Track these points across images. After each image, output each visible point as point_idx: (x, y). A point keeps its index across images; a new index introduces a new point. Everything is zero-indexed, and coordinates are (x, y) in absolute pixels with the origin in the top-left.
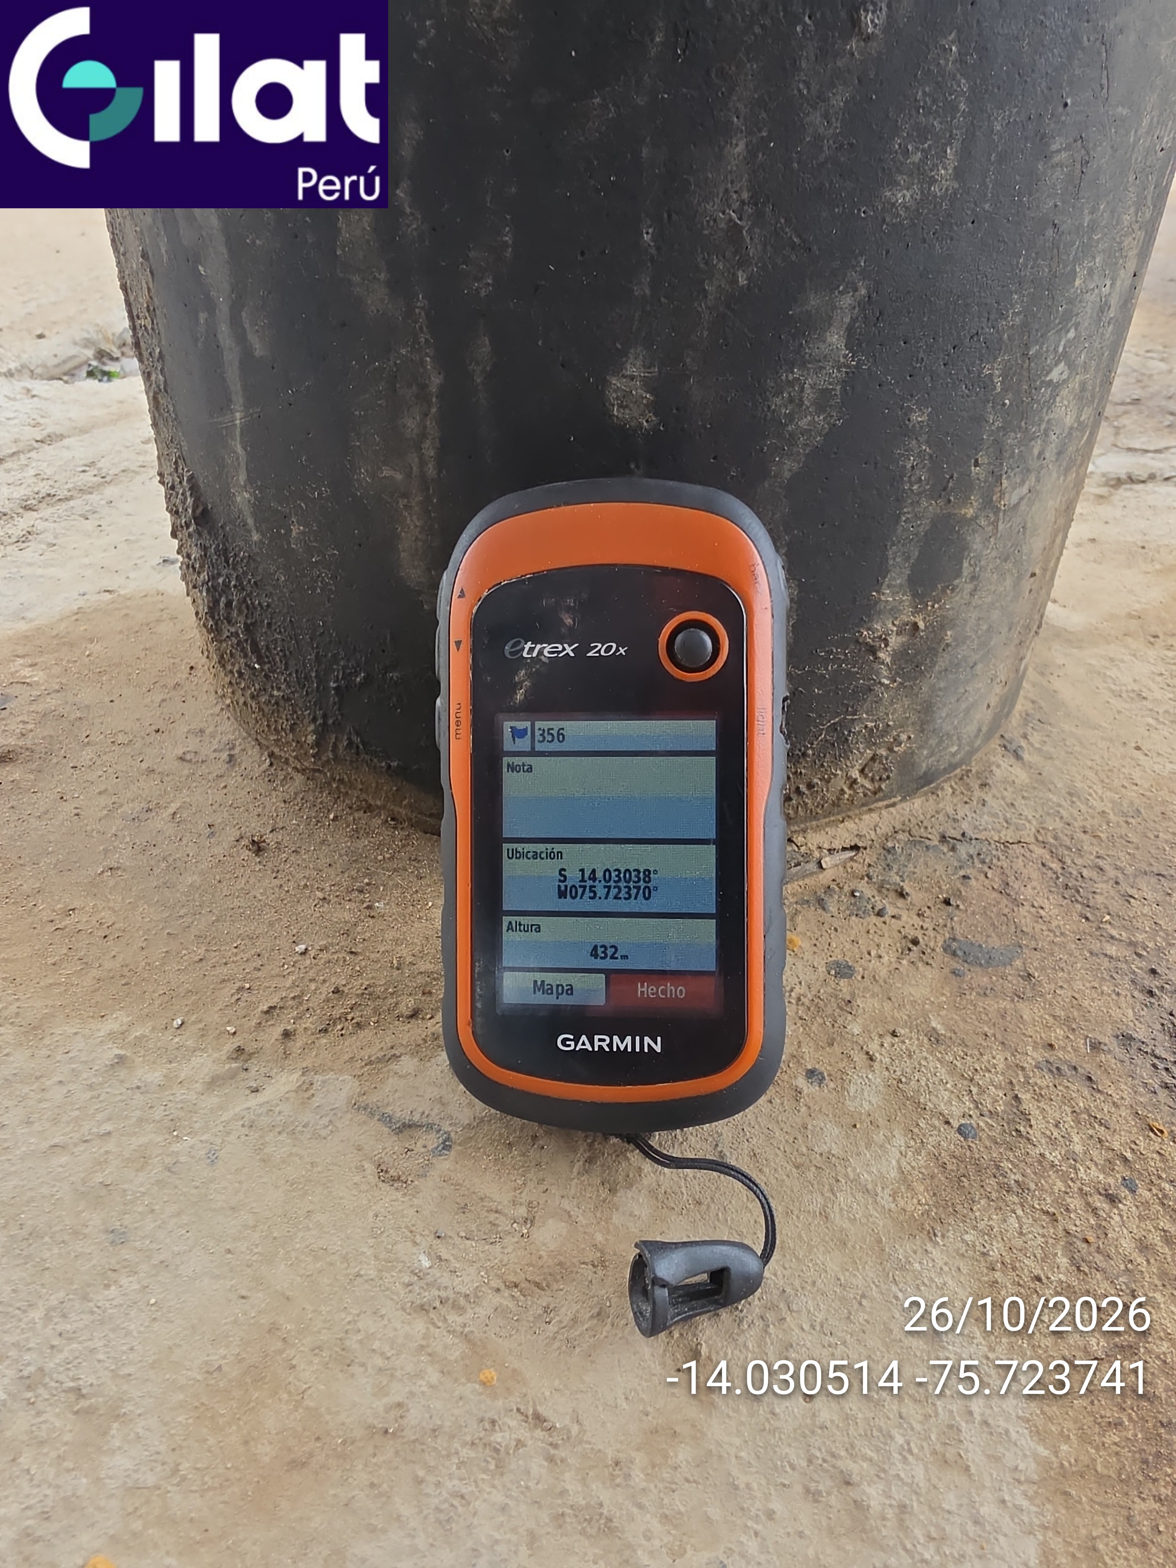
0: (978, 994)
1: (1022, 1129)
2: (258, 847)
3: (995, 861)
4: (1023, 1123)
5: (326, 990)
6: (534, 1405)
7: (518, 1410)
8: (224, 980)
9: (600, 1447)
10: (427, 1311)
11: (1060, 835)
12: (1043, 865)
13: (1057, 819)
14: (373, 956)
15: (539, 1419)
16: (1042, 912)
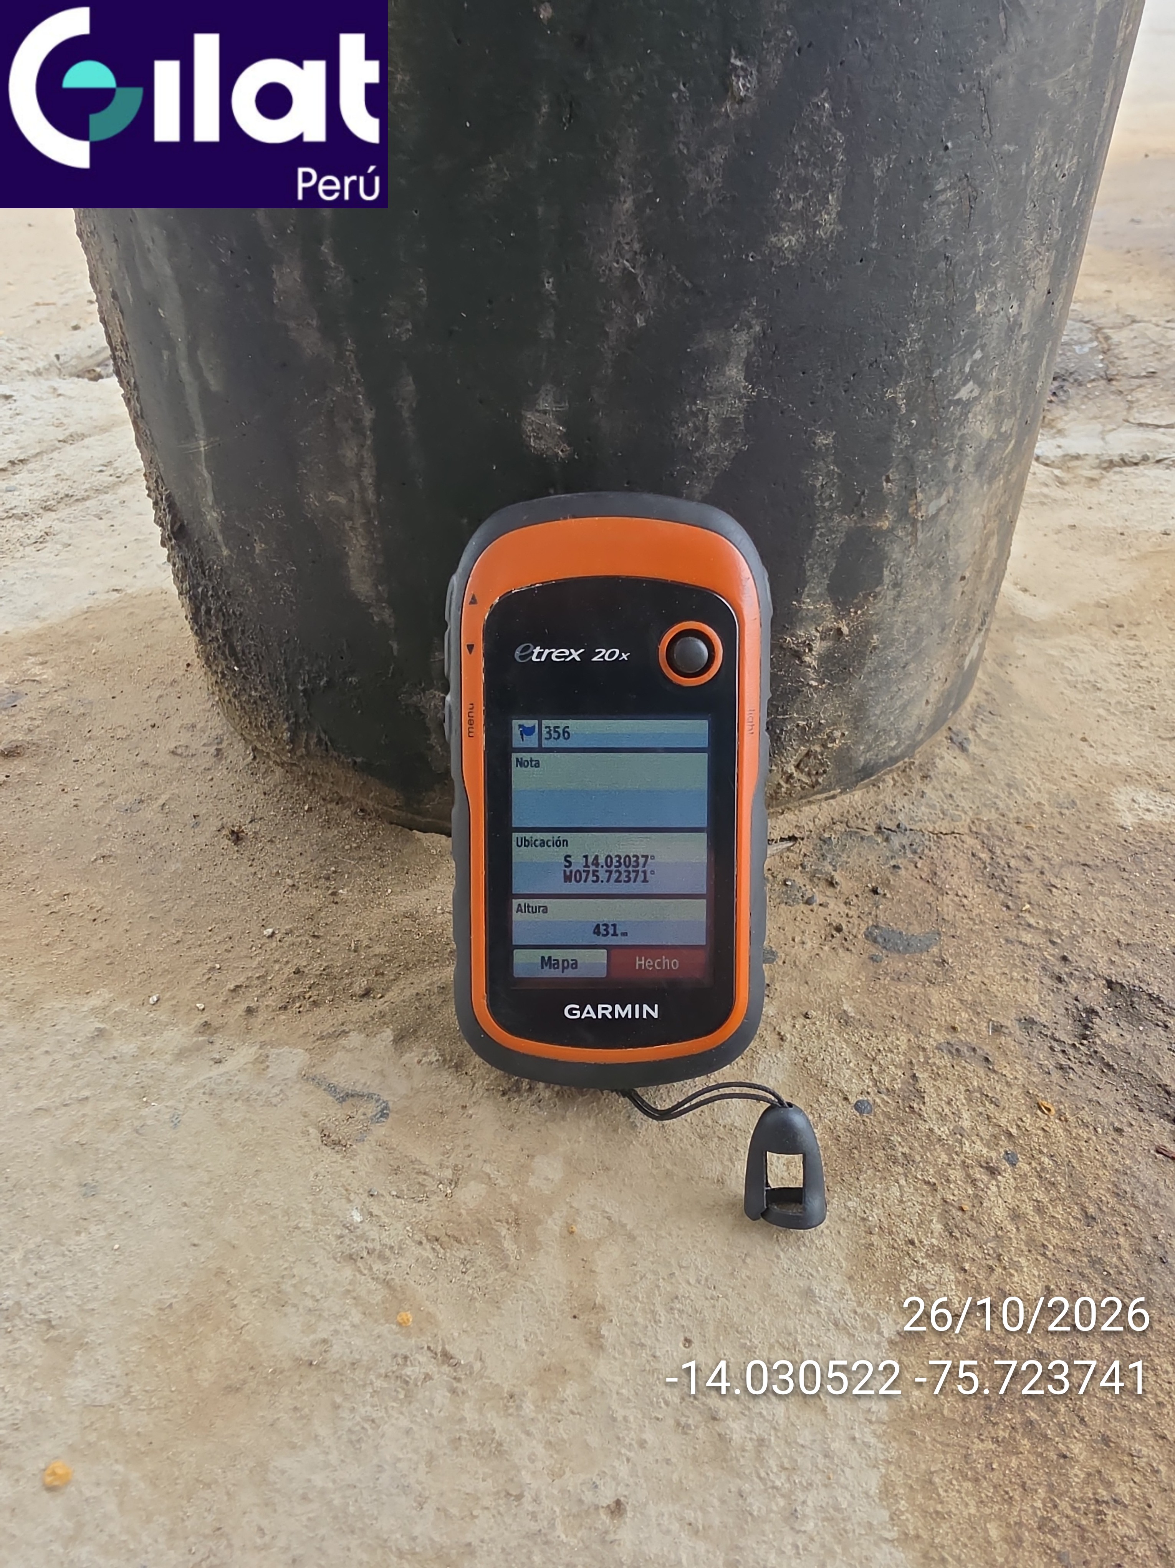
0: (892, 979)
1: (915, 1105)
2: (237, 837)
3: (926, 851)
4: (917, 1100)
5: (289, 970)
6: (443, 1344)
7: (429, 1348)
8: (197, 961)
9: (498, 1381)
10: (355, 1261)
11: (994, 825)
12: (973, 855)
13: (993, 810)
14: (333, 939)
15: (447, 1356)
16: (965, 901)
